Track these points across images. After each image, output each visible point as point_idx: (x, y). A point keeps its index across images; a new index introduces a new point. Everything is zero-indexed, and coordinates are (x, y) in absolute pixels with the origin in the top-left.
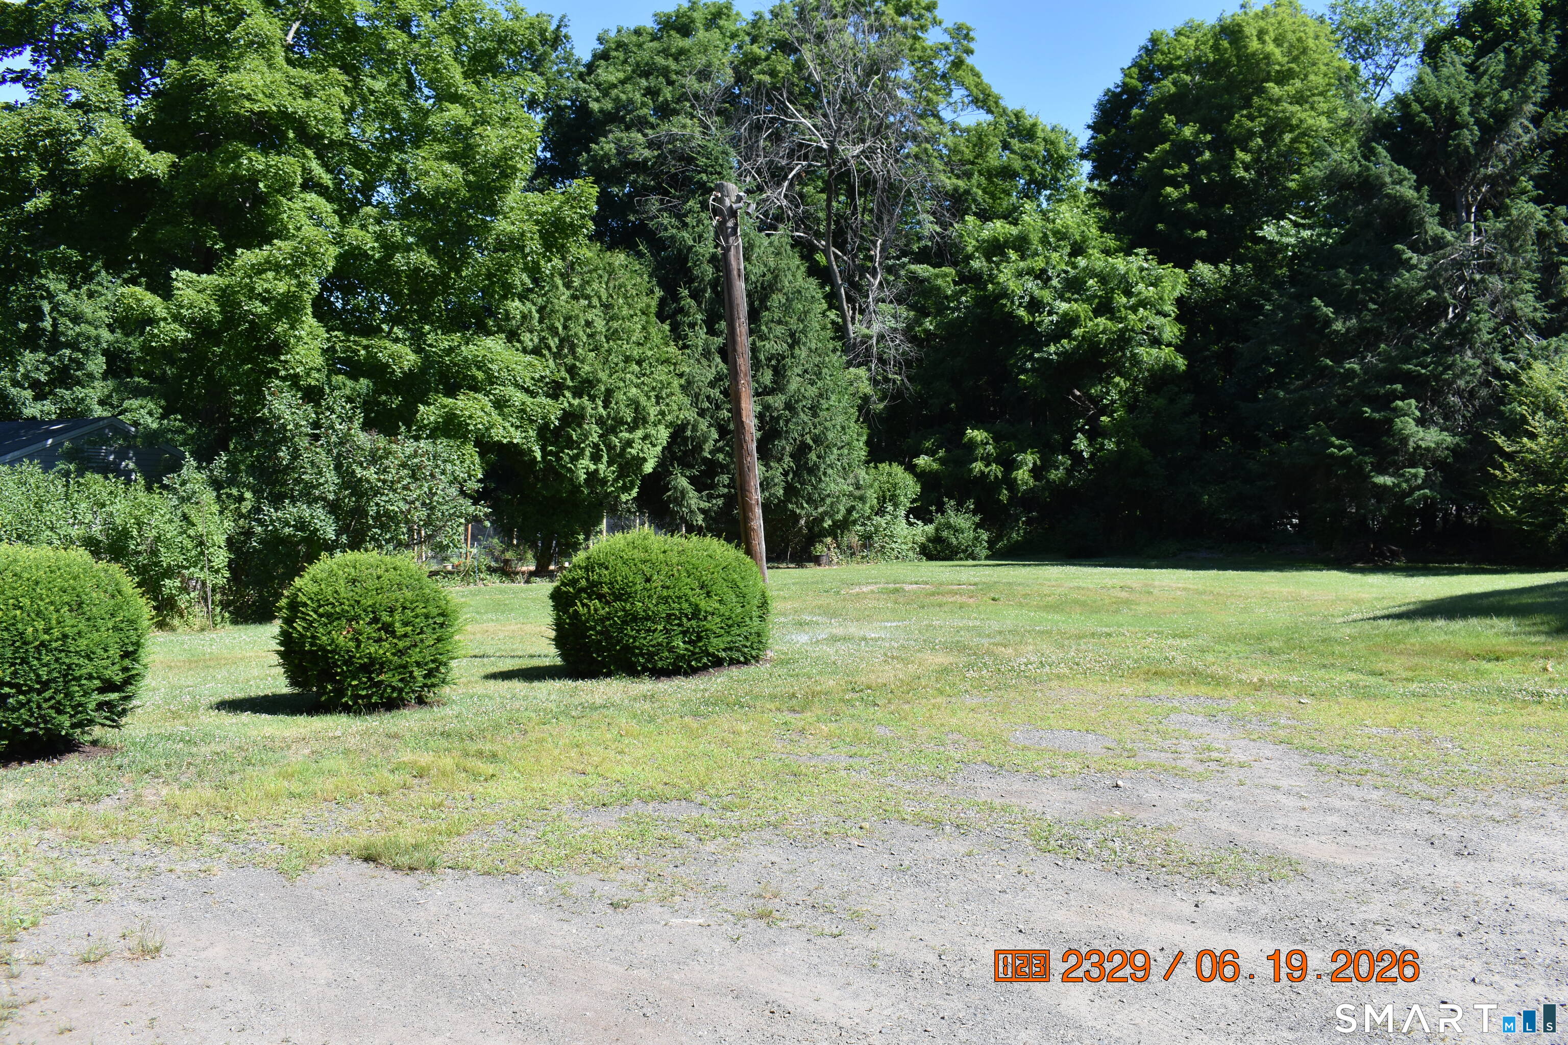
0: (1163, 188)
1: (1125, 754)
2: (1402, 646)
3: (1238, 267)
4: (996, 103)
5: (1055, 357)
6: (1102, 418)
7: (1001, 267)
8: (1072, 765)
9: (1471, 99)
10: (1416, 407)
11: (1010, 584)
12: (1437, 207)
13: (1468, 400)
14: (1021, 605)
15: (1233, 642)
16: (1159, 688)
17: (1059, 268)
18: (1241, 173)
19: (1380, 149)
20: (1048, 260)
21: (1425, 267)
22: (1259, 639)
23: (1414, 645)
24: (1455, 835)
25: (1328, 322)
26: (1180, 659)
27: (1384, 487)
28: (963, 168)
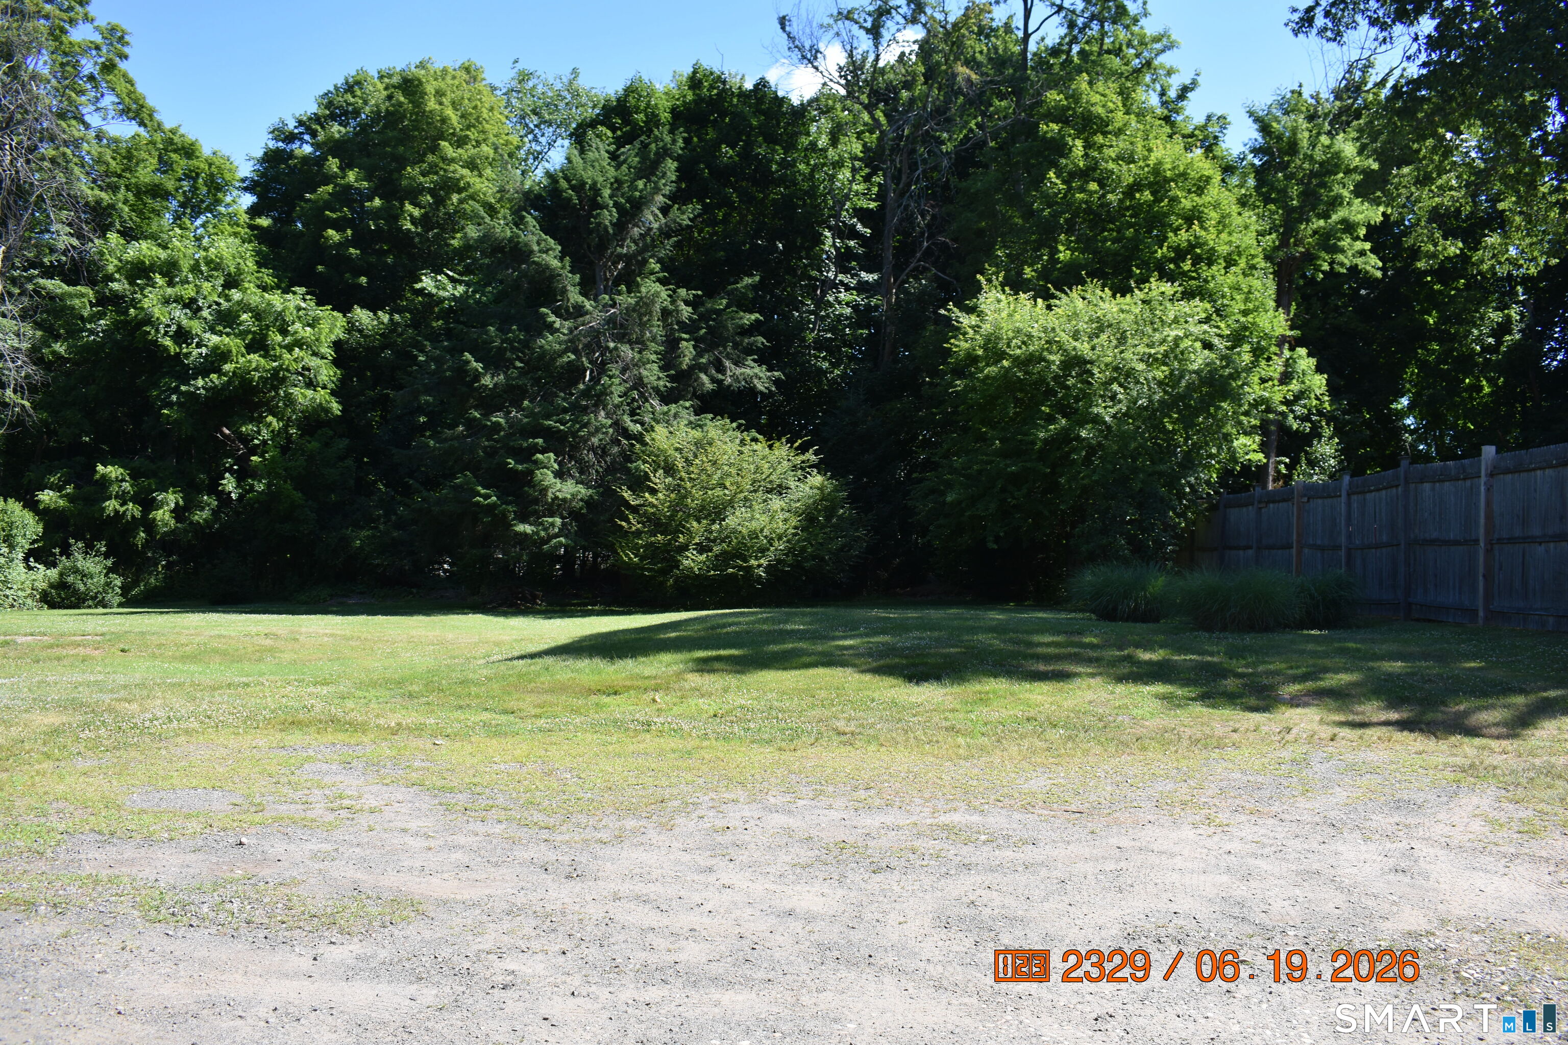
0: (325, 230)
1: (253, 809)
2: (533, 685)
3: (397, 317)
4: (151, 116)
5: (202, 391)
6: (253, 458)
7: (146, 292)
8: (194, 826)
9: (612, 184)
10: (555, 461)
11: (143, 633)
12: (577, 278)
13: (601, 457)
14: (154, 656)
15: (374, 687)
16: (295, 738)
17: (210, 298)
18: (408, 225)
19: (529, 219)
20: (198, 289)
21: (566, 332)
22: (400, 683)
23: (543, 683)
24: (566, 859)
25: (477, 376)
26: (319, 707)
27: (525, 534)
28: (108, 180)
